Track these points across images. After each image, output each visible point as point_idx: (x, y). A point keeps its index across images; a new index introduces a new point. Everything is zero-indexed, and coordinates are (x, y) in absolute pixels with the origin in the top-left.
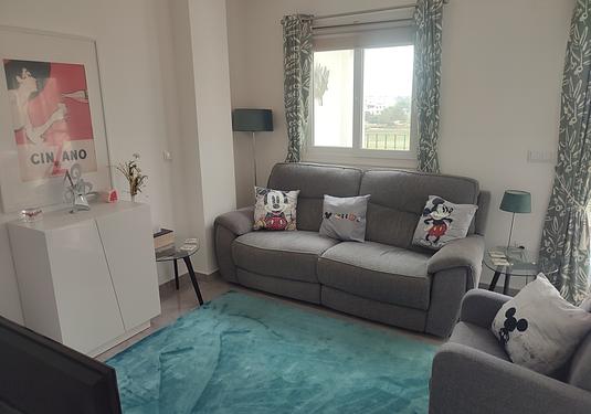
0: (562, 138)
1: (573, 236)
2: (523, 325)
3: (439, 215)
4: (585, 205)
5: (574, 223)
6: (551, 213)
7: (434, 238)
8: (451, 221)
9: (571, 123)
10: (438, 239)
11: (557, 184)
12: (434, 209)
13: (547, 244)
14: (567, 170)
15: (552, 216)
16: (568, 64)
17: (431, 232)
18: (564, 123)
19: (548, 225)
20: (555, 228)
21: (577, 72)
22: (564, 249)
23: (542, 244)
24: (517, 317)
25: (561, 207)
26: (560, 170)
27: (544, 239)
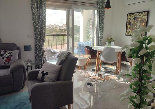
0: (35, 31)
1: (42, 54)
2: (47, 74)
3: (7, 55)
4: (43, 46)
5: (42, 51)
6: (36, 50)
7: (8, 62)
8: (12, 56)
9: (37, 27)
10: (9, 62)
11: (36, 42)
12: (5, 54)
13: (37, 58)
14: (38, 39)
15: (37, 51)
16: (33, 12)
17: (6, 61)
18: (35, 27)
19: (36, 53)
20: (38, 53)
21: (35, 14)
22: (41, 58)
23: (36, 58)
24: (45, 72)
25: (38, 48)
26: (36, 39)
27: (36, 57)
